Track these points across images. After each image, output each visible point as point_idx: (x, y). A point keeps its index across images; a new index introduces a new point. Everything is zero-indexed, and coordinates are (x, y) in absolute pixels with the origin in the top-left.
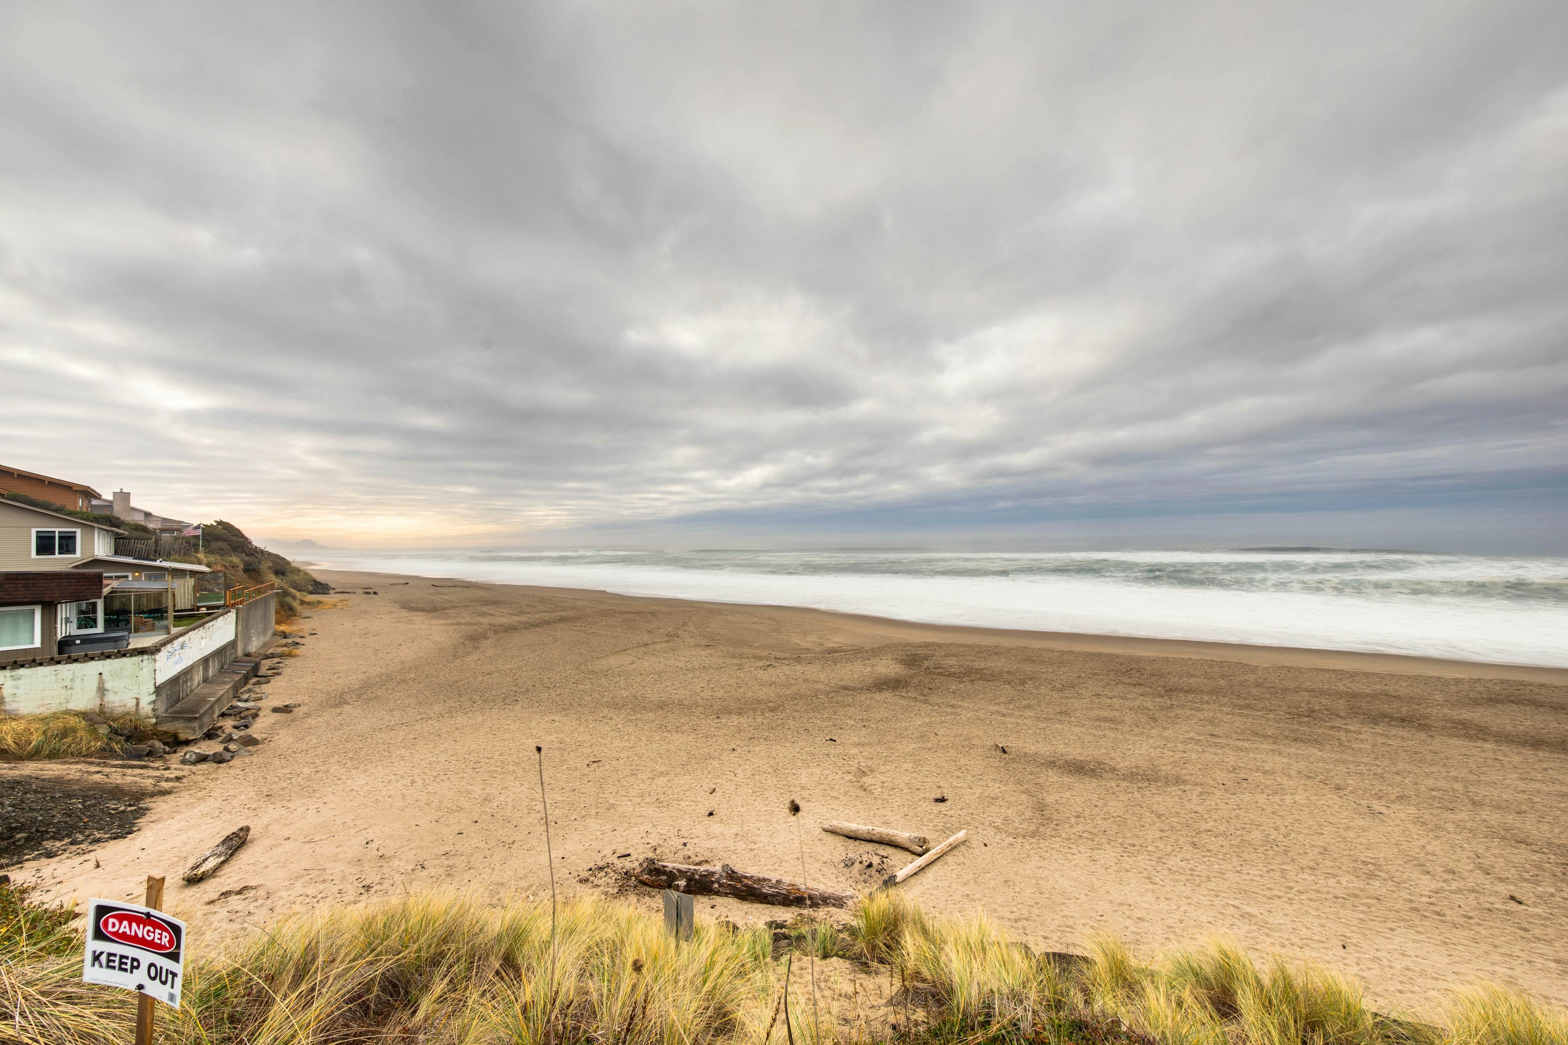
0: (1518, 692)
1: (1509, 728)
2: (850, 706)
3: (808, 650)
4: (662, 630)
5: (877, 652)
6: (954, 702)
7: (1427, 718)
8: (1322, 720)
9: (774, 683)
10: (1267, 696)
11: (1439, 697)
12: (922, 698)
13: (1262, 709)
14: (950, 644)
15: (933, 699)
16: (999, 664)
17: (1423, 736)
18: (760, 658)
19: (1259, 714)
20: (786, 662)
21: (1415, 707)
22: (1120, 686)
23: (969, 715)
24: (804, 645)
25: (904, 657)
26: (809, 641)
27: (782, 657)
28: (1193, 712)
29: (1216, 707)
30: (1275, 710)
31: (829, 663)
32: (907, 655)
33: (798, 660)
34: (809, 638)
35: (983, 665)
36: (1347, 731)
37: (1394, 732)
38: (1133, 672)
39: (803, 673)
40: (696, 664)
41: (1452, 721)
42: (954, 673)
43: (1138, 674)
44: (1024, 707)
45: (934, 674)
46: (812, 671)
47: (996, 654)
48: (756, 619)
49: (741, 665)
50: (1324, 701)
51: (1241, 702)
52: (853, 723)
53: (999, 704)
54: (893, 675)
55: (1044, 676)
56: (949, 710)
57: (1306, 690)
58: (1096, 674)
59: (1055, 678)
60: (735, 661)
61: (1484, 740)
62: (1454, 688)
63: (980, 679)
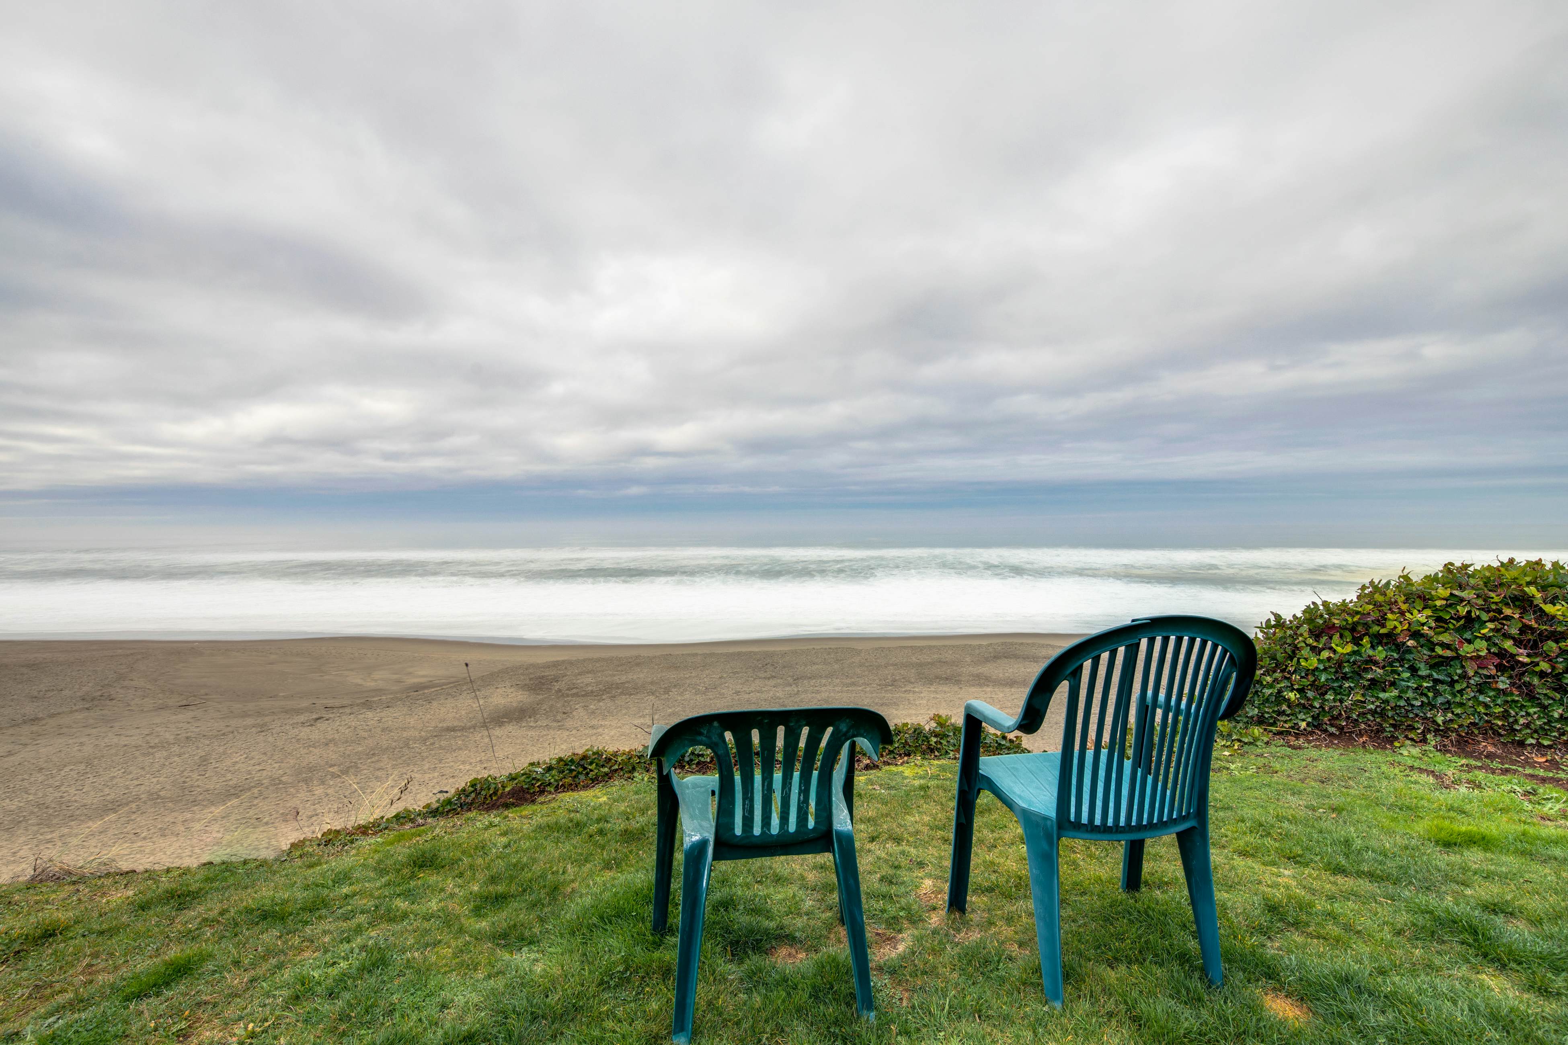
0: (1009, 650)
1: (1001, 675)
2: (460, 749)
3: (379, 691)
4: (66, 692)
5: (492, 678)
6: (595, 722)
7: (960, 675)
8: (900, 687)
9: (332, 740)
10: (867, 673)
11: (968, 659)
12: (555, 724)
13: (863, 684)
14: (584, 660)
15: (569, 723)
16: (642, 676)
17: (956, 688)
18: (298, 711)
19: (860, 688)
20: (348, 710)
21: (955, 668)
22: (757, 682)
23: (612, 733)
24: (371, 684)
25: (527, 682)
26: (380, 678)
27: (337, 704)
28: (814, 695)
29: (830, 688)
30: (871, 684)
31: (420, 702)
32: (530, 679)
33: (368, 705)
34: (377, 675)
35: (624, 678)
36: (914, 692)
37: (941, 688)
38: (768, 666)
39: (379, 721)
40: (170, 737)
41: (973, 675)
42: (592, 692)
43: (772, 668)
44: (670, 715)
45: (568, 696)
46: (393, 717)
47: (638, 665)
48: (273, 657)
49: (265, 725)
50: (902, 672)
51: (849, 681)
52: (467, 767)
53: (643, 716)
54: (515, 705)
55: (688, 681)
56: (591, 732)
57: (893, 665)
58: (738, 673)
59: (698, 682)
60: (249, 721)
61: (988, 686)
62: (977, 651)
63: (622, 693)
